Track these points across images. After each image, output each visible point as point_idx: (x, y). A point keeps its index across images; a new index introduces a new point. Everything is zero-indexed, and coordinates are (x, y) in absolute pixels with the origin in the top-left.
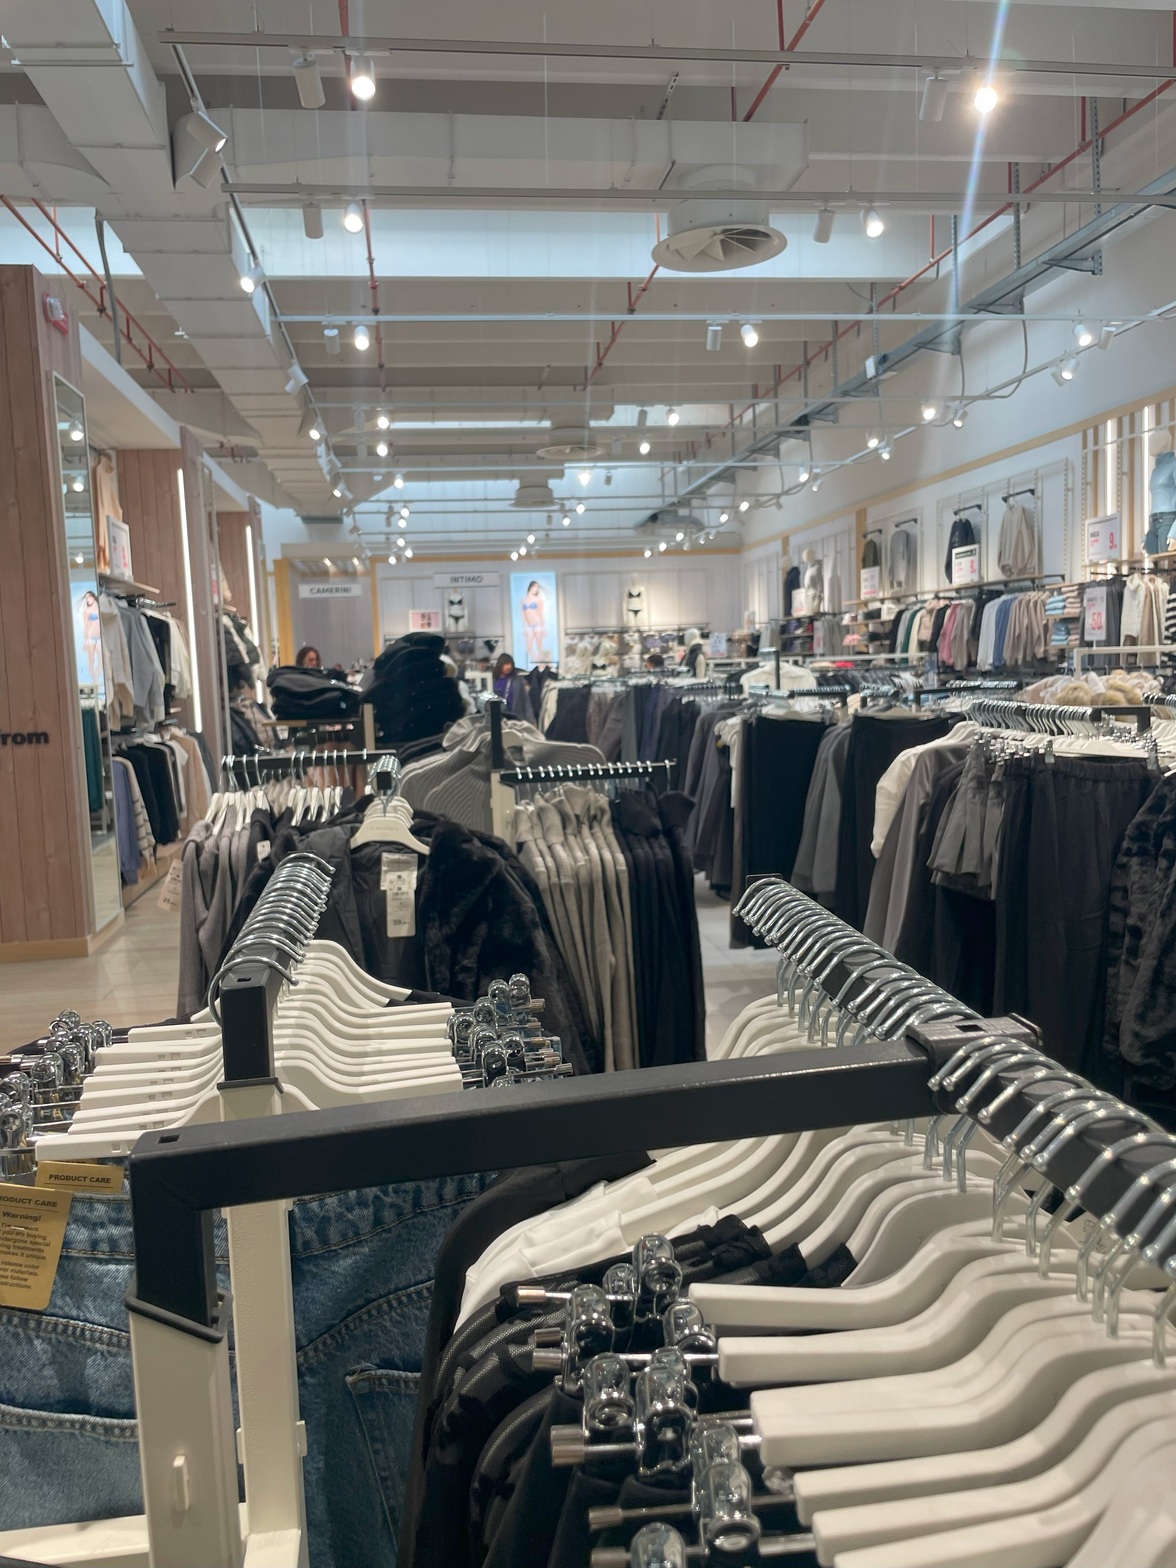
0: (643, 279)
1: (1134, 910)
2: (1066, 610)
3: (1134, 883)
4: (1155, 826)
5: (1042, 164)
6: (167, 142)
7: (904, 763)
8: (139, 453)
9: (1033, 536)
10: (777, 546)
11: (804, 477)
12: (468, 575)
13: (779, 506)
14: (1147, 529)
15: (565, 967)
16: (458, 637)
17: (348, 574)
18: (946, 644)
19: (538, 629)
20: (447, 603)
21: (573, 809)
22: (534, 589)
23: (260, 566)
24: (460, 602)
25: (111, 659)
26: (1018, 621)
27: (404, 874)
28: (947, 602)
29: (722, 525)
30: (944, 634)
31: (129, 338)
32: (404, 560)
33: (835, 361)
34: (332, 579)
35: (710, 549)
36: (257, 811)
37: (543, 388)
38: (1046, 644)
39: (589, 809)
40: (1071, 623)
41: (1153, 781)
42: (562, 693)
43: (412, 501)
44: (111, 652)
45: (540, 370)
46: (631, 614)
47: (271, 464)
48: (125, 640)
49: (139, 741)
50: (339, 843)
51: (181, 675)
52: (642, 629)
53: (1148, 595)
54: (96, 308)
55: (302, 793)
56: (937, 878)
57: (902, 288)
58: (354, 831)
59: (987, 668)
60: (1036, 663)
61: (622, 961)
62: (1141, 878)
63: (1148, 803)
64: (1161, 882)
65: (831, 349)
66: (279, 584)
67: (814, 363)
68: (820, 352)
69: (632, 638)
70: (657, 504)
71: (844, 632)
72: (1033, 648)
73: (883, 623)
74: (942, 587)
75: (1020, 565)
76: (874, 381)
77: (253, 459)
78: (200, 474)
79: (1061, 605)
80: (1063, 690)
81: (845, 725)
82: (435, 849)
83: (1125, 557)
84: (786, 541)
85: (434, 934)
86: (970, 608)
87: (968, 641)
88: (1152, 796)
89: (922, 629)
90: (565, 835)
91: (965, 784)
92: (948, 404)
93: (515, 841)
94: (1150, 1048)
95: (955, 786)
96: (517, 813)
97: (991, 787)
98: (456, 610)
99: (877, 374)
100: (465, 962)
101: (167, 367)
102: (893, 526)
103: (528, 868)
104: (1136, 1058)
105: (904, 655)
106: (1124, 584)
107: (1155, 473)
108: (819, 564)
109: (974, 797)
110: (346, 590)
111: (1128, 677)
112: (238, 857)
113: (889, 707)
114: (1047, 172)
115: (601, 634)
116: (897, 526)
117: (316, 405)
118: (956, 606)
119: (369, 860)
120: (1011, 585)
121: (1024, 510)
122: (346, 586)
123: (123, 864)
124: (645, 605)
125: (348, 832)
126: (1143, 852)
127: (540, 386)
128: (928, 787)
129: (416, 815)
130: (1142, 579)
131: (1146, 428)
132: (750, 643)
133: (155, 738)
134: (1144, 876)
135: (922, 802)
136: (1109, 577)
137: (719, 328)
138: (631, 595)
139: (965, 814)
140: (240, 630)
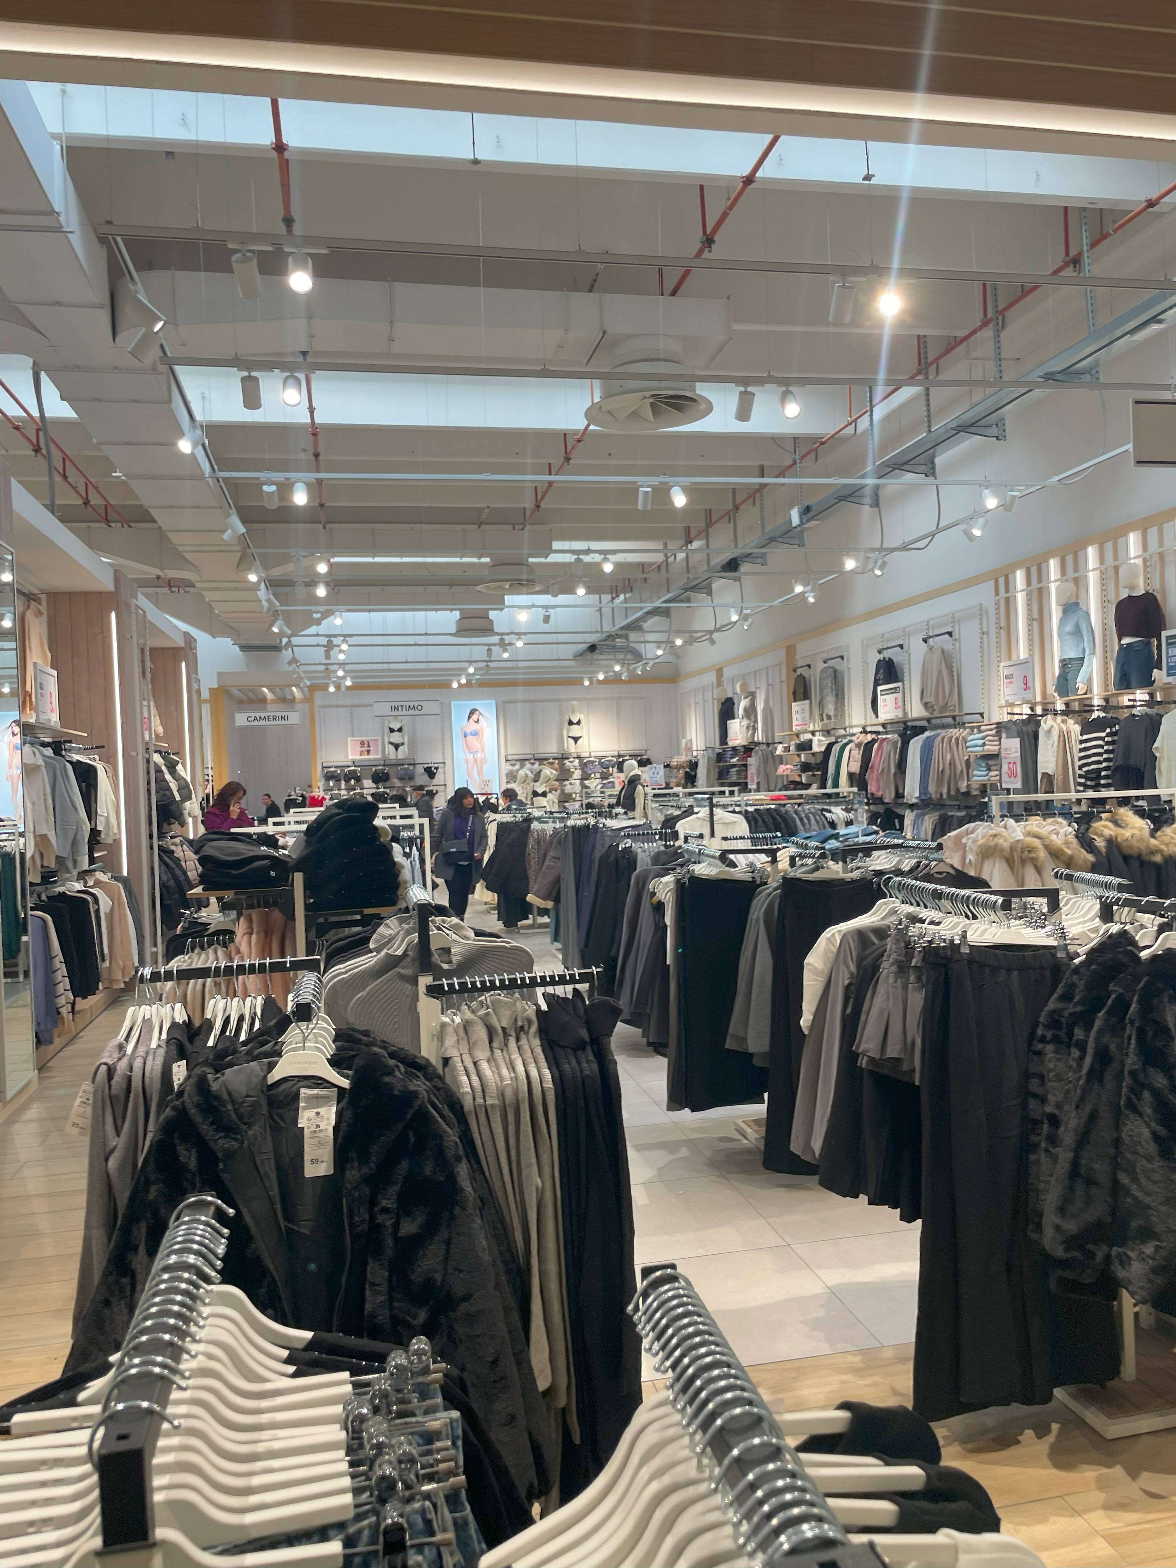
0: (579, 430)
1: (1051, 1098)
2: (986, 748)
3: (1050, 1070)
4: (1066, 1014)
5: (949, 337)
6: (107, 301)
7: (829, 940)
8: (71, 596)
9: (953, 676)
10: (711, 677)
11: (735, 618)
12: (407, 704)
13: (713, 642)
14: (1057, 672)
15: (491, 1191)
16: (397, 764)
17: (286, 701)
18: (875, 777)
19: (479, 755)
20: (387, 730)
21: (499, 1021)
22: (475, 717)
23: (195, 696)
24: (400, 730)
25: (33, 810)
26: (942, 757)
27: (322, 1110)
28: (874, 736)
29: (659, 657)
30: (872, 767)
31: (65, 476)
32: (343, 689)
33: (762, 507)
34: (269, 706)
35: (647, 679)
36: (174, 1025)
37: (483, 527)
38: (968, 780)
39: (516, 1020)
40: (991, 759)
41: (1063, 968)
42: (502, 827)
43: (351, 636)
44: (33, 803)
45: (480, 510)
46: (572, 741)
47: (209, 596)
48: (49, 790)
49: (61, 889)
50: (256, 1081)
51: (107, 819)
52: (583, 755)
53: (1061, 734)
54: (31, 447)
55: (221, 1003)
56: (863, 1062)
57: (823, 443)
58: (271, 1066)
59: (914, 801)
60: (960, 797)
61: (548, 1183)
62: (1056, 1066)
63: (1059, 990)
64: (1074, 1071)
65: (758, 495)
66: (214, 713)
67: (741, 507)
68: (748, 498)
69: (573, 765)
70: (592, 638)
71: (777, 761)
72: (956, 784)
73: (813, 754)
74: (869, 722)
75: (941, 704)
76: (798, 529)
77: (191, 590)
78: (134, 616)
79: (981, 742)
80: (983, 837)
81: (775, 885)
82: (353, 1084)
83: (1038, 699)
84: (720, 672)
85: (353, 1174)
86: (896, 743)
87: (895, 774)
88: (1062, 984)
89: (851, 762)
90: (491, 1048)
91: (887, 968)
92: (869, 555)
93: (441, 1055)
94: (1071, 1242)
95: (879, 968)
96: (443, 1026)
97: (911, 972)
98: (396, 738)
99: (802, 523)
100: (384, 1203)
101: (105, 503)
102: (821, 660)
103: (453, 1087)
104: (1059, 1252)
105: (836, 790)
106: (1038, 724)
107: (1062, 622)
108: (752, 695)
109: (896, 982)
110: (283, 718)
111: (1045, 823)
112: (151, 1079)
113: (817, 869)
114: (953, 344)
115: (541, 760)
116: (825, 662)
117: (255, 551)
118: (884, 740)
119: (287, 1096)
120: (934, 721)
121: (943, 651)
122: (283, 714)
123: (38, 1024)
124: (584, 731)
125: (265, 1068)
126: (1056, 1040)
127: (480, 525)
128: (853, 967)
129: (339, 1037)
130: (1055, 720)
131: (1053, 578)
132: (687, 770)
133: (78, 886)
134: (1059, 1064)
135: (847, 982)
136: (1025, 717)
137: (650, 489)
138: (571, 723)
139: (888, 999)
140: (172, 767)
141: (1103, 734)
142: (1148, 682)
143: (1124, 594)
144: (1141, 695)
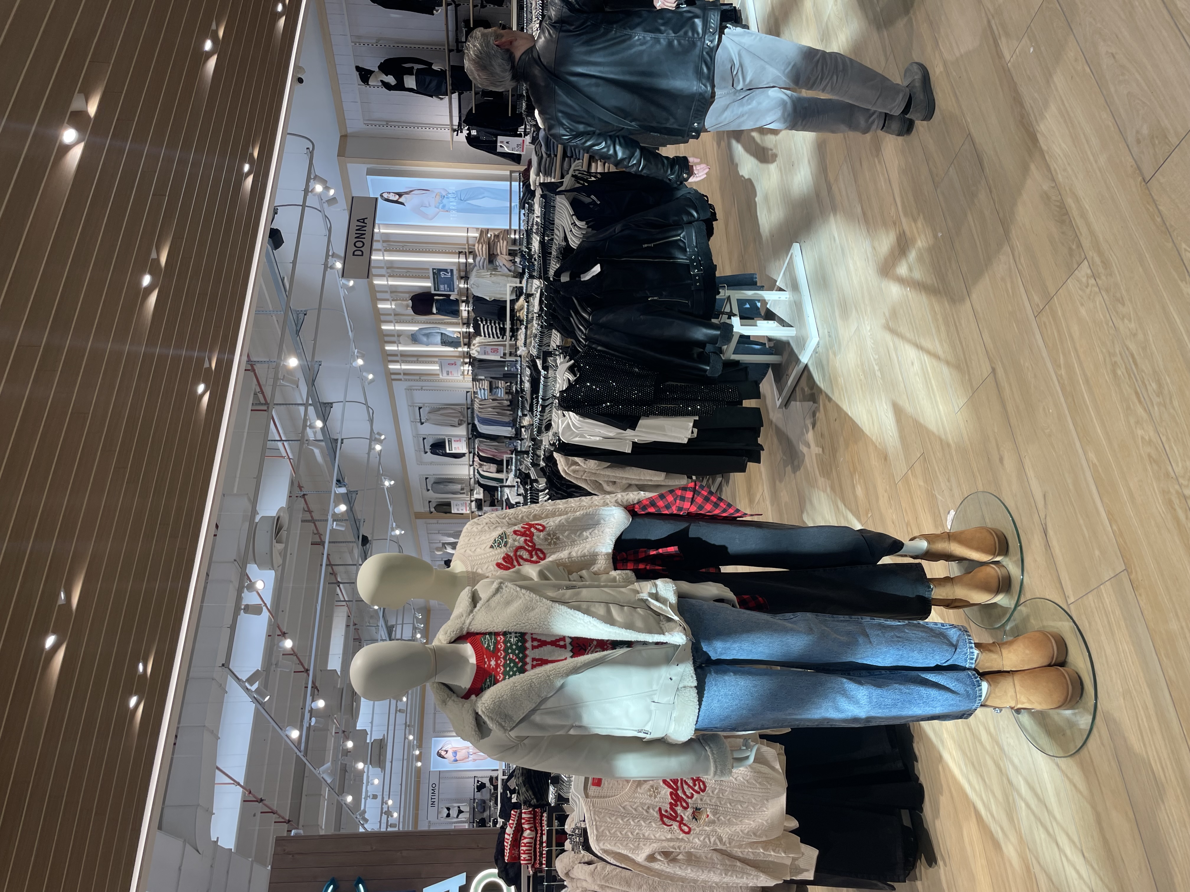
2: (486, 388)
12: (430, 794)
14: (448, 348)
16: (473, 812)
18: (499, 455)
20: (448, 820)
22: (443, 753)
24: (448, 809)
26: (489, 413)
28: (476, 457)
30: (494, 457)
53: (480, 347)
72: (505, 406)
73: (485, 497)
74: (467, 463)
79: (482, 391)
83: (461, 359)
86: (480, 442)
87: (498, 442)
89: (490, 471)
98: (454, 812)
102: (428, 493)
106: (474, 359)
107: (421, 344)
108: (444, 545)
116: (428, 490)
118: (478, 451)
120: (469, 420)
121: (429, 413)
130: (473, 351)
131: (396, 348)
136: (470, 368)
137: (335, 523)
141: (482, 325)
142: (457, 302)
143: (410, 311)
144: (463, 307)
